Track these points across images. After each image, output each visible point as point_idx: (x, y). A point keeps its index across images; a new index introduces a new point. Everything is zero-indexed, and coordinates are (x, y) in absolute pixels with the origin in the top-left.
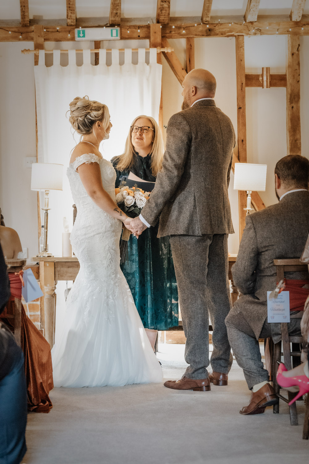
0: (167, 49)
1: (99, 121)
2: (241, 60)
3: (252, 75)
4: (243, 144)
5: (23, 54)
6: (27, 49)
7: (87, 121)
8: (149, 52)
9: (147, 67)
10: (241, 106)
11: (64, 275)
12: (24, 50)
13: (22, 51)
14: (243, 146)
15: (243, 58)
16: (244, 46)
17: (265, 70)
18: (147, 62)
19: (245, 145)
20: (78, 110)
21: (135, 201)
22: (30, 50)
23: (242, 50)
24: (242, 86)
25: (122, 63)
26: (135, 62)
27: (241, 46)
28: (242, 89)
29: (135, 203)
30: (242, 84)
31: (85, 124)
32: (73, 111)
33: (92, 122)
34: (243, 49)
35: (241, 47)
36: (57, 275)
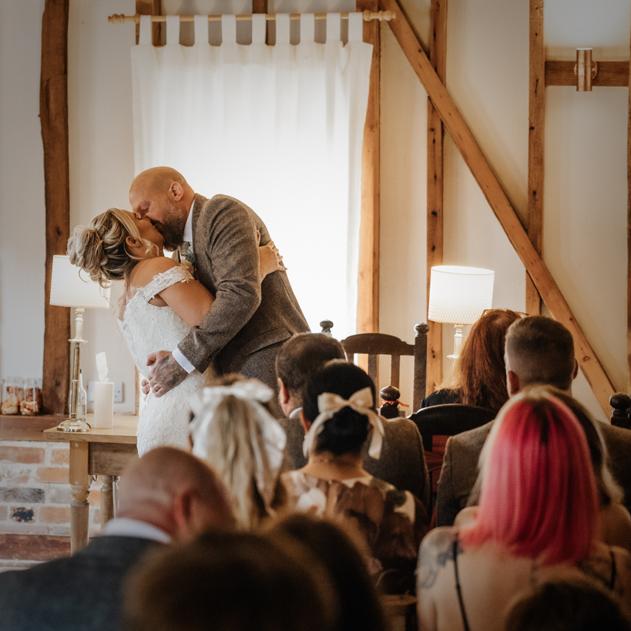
0: (382, 15)
2: (536, 34)
3: (560, 62)
4: (536, 200)
5: (111, 23)
6: (119, 14)
8: (348, 20)
9: (343, 50)
10: (534, 125)
11: (107, 466)
12: (113, 16)
13: (109, 18)
14: (534, 204)
15: (541, 30)
16: (542, 7)
17: (582, 55)
18: (345, 40)
19: (539, 202)
22: (125, 15)
23: (538, 14)
24: (537, 85)
25: (295, 41)
26: (320, 38)
27: (536, 6)
28: (536, 92)
30: (537, 80)
34: (542, 13)
35: (537, 9)
36: (94, 466)
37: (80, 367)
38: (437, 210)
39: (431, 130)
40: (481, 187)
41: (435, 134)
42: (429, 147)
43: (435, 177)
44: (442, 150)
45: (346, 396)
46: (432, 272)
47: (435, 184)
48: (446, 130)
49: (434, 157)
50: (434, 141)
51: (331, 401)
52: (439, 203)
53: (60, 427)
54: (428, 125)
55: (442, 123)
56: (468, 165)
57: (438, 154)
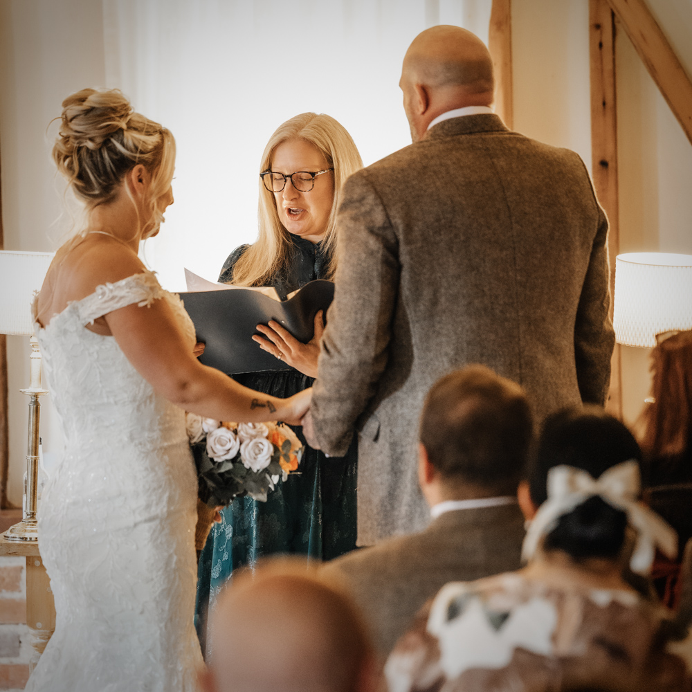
1: (144, 165)
7: (109, 156)
20: (88, 116)
21: (239, 450)
29: (239, 454)
31: (100, 164)
32: (71, 120)
33: (124, 165)
37: (40, 435)
38: (608, 159)
39: (597, 27)
40: (680, 120)
41: (601, 34)
42: (592, 56)
43: (604, 104)
44: (614, 60)
45: (596, 474)
46: (618, 263)
47: (604, 114)
48: (618, 26)
49: (602, 71)
50: (601, 45)
51: (572, 484)
52: (610, 147)
53: (8, 533)
54: (591, 18)
55: (613, 15)
56: (658, 83)
57: (608, 66)
